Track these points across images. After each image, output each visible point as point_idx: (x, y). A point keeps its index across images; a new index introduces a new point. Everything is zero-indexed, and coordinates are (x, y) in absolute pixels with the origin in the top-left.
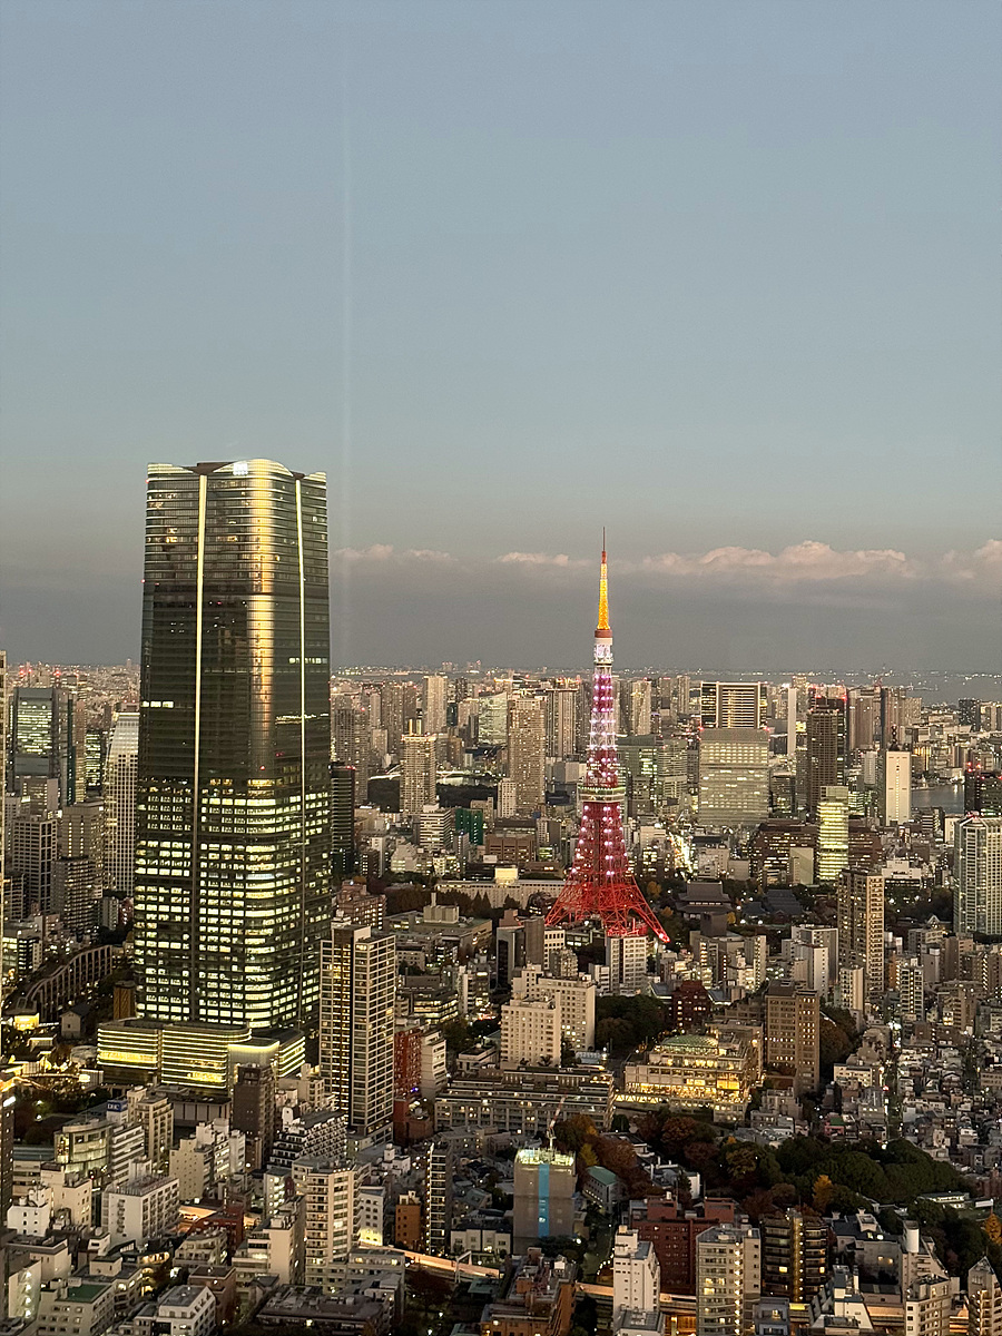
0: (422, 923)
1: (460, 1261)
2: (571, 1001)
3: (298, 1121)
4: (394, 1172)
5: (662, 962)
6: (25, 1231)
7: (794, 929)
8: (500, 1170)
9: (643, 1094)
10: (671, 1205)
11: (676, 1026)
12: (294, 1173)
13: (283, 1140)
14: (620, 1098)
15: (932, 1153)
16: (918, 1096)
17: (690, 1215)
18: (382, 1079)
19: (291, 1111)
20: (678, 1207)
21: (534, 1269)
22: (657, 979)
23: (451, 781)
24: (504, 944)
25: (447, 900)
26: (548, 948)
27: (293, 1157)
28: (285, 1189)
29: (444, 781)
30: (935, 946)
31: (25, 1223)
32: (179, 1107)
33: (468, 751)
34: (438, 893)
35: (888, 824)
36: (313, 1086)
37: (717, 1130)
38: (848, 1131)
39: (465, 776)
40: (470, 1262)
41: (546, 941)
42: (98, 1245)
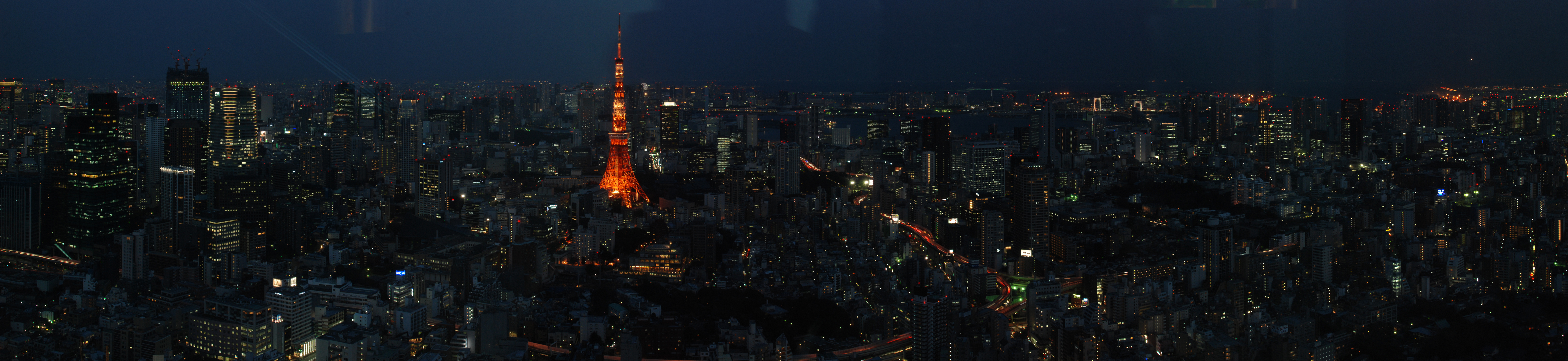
1: (552, 346)
2: (604, 230)
6: (361, 324)
11: (652, 240)
22: (644, 219)
26: (595, 206)
31: (361, 321)
36: (487, 268)
40: (557, 347)
41: (594, 203)
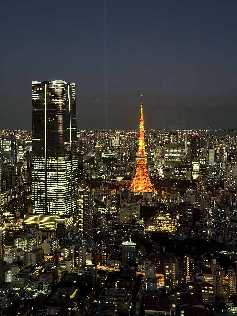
0: (100, 190)
1: (110, 267)
2: (135, 208)
3: (71, 236)
4: (94, 247)
5: (156, 198)
6: (8, 262)
7: (187, 190)
8: (119, 246)
9: (152, 229)
10: (158, 254)
11: (159, 213)
12: (71, 248)
13: (68, 240)
14: (146, 230)
15: (219, 241)
16: (216, 229)
17: (163, 256)
18: (91, 226)
19: (70, 234)
20: (160, 254)
21: (127, 269)
23: (106, 157)
24: (119, 195)
25: (105, 185)
27: (70, 244)
28: (69, 251)
29: (104, 157)
30: (220, 194)
31: (8, 260)
32: (44, 233)
33: (110, 150)
34: (103, 183)
35: (209, 165)
36: (75, 228)
37: (169, 237)
38: (200, 237)
39: (109, 156)
40: (112, 268)
41: (129, 194)
42: (25, 265)
